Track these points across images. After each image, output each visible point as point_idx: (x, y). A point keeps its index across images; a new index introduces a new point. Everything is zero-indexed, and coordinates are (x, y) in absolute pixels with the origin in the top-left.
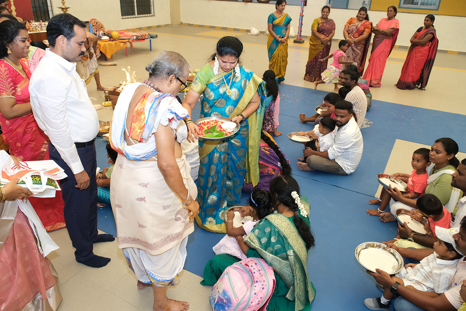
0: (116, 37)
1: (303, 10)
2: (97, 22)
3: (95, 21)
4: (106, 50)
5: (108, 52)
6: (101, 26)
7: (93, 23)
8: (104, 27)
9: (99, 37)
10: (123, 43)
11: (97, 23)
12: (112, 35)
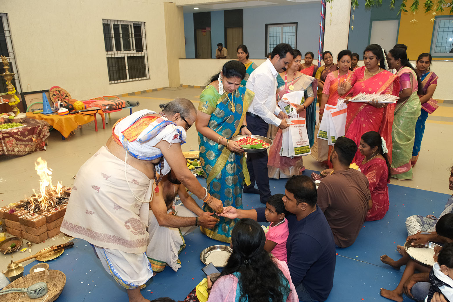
0: (79, 108)
1: (320, 63)
2: (60, 89)
3: (57, 89)
4: (61, 126)
5: (65, 128)
6: (65, 95)
7: (54, 92)
8: (70, 96)
9: (56, 109)
10: (88, 116)
11: (59, 91)
12: (74, 106)
